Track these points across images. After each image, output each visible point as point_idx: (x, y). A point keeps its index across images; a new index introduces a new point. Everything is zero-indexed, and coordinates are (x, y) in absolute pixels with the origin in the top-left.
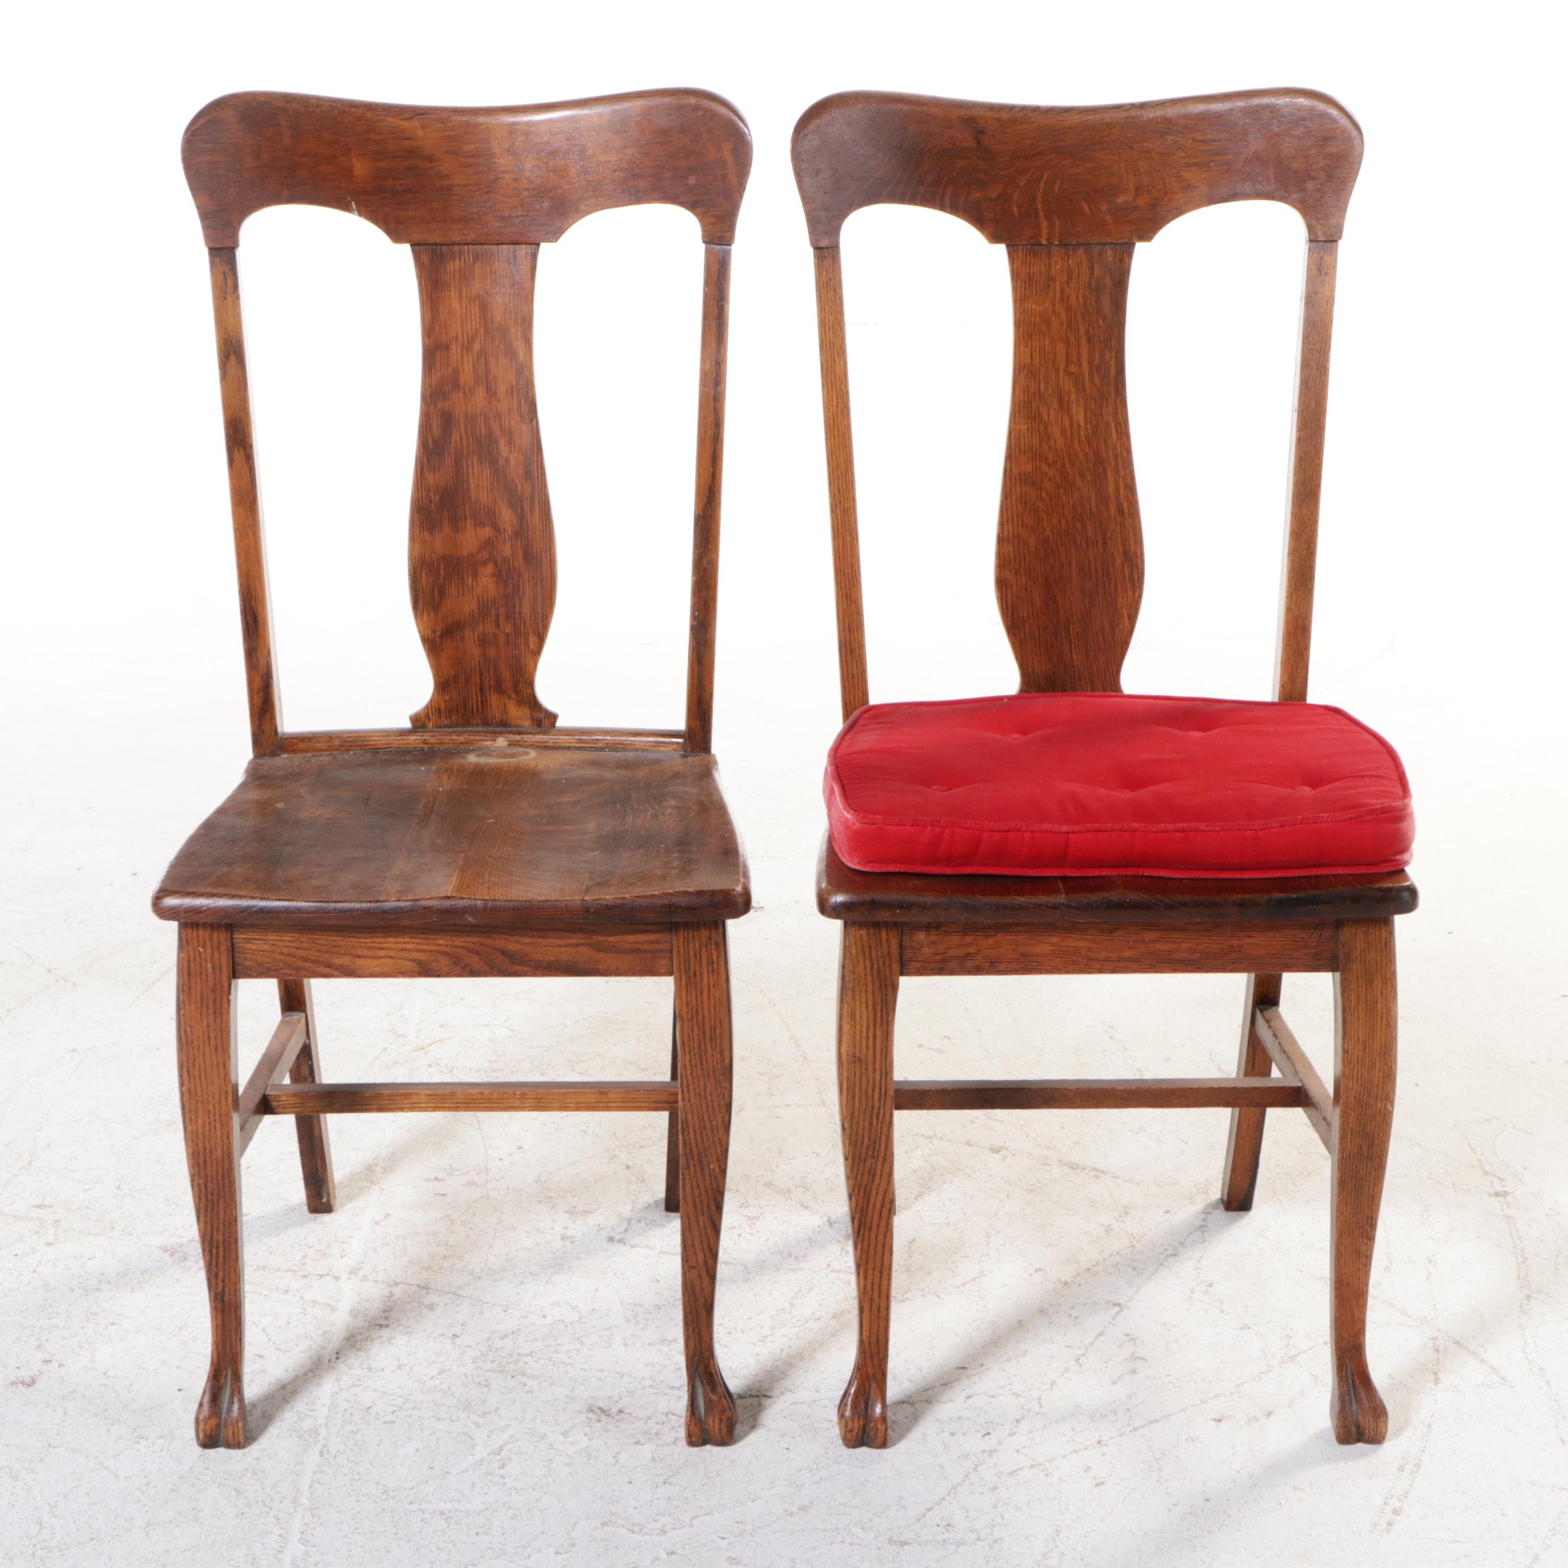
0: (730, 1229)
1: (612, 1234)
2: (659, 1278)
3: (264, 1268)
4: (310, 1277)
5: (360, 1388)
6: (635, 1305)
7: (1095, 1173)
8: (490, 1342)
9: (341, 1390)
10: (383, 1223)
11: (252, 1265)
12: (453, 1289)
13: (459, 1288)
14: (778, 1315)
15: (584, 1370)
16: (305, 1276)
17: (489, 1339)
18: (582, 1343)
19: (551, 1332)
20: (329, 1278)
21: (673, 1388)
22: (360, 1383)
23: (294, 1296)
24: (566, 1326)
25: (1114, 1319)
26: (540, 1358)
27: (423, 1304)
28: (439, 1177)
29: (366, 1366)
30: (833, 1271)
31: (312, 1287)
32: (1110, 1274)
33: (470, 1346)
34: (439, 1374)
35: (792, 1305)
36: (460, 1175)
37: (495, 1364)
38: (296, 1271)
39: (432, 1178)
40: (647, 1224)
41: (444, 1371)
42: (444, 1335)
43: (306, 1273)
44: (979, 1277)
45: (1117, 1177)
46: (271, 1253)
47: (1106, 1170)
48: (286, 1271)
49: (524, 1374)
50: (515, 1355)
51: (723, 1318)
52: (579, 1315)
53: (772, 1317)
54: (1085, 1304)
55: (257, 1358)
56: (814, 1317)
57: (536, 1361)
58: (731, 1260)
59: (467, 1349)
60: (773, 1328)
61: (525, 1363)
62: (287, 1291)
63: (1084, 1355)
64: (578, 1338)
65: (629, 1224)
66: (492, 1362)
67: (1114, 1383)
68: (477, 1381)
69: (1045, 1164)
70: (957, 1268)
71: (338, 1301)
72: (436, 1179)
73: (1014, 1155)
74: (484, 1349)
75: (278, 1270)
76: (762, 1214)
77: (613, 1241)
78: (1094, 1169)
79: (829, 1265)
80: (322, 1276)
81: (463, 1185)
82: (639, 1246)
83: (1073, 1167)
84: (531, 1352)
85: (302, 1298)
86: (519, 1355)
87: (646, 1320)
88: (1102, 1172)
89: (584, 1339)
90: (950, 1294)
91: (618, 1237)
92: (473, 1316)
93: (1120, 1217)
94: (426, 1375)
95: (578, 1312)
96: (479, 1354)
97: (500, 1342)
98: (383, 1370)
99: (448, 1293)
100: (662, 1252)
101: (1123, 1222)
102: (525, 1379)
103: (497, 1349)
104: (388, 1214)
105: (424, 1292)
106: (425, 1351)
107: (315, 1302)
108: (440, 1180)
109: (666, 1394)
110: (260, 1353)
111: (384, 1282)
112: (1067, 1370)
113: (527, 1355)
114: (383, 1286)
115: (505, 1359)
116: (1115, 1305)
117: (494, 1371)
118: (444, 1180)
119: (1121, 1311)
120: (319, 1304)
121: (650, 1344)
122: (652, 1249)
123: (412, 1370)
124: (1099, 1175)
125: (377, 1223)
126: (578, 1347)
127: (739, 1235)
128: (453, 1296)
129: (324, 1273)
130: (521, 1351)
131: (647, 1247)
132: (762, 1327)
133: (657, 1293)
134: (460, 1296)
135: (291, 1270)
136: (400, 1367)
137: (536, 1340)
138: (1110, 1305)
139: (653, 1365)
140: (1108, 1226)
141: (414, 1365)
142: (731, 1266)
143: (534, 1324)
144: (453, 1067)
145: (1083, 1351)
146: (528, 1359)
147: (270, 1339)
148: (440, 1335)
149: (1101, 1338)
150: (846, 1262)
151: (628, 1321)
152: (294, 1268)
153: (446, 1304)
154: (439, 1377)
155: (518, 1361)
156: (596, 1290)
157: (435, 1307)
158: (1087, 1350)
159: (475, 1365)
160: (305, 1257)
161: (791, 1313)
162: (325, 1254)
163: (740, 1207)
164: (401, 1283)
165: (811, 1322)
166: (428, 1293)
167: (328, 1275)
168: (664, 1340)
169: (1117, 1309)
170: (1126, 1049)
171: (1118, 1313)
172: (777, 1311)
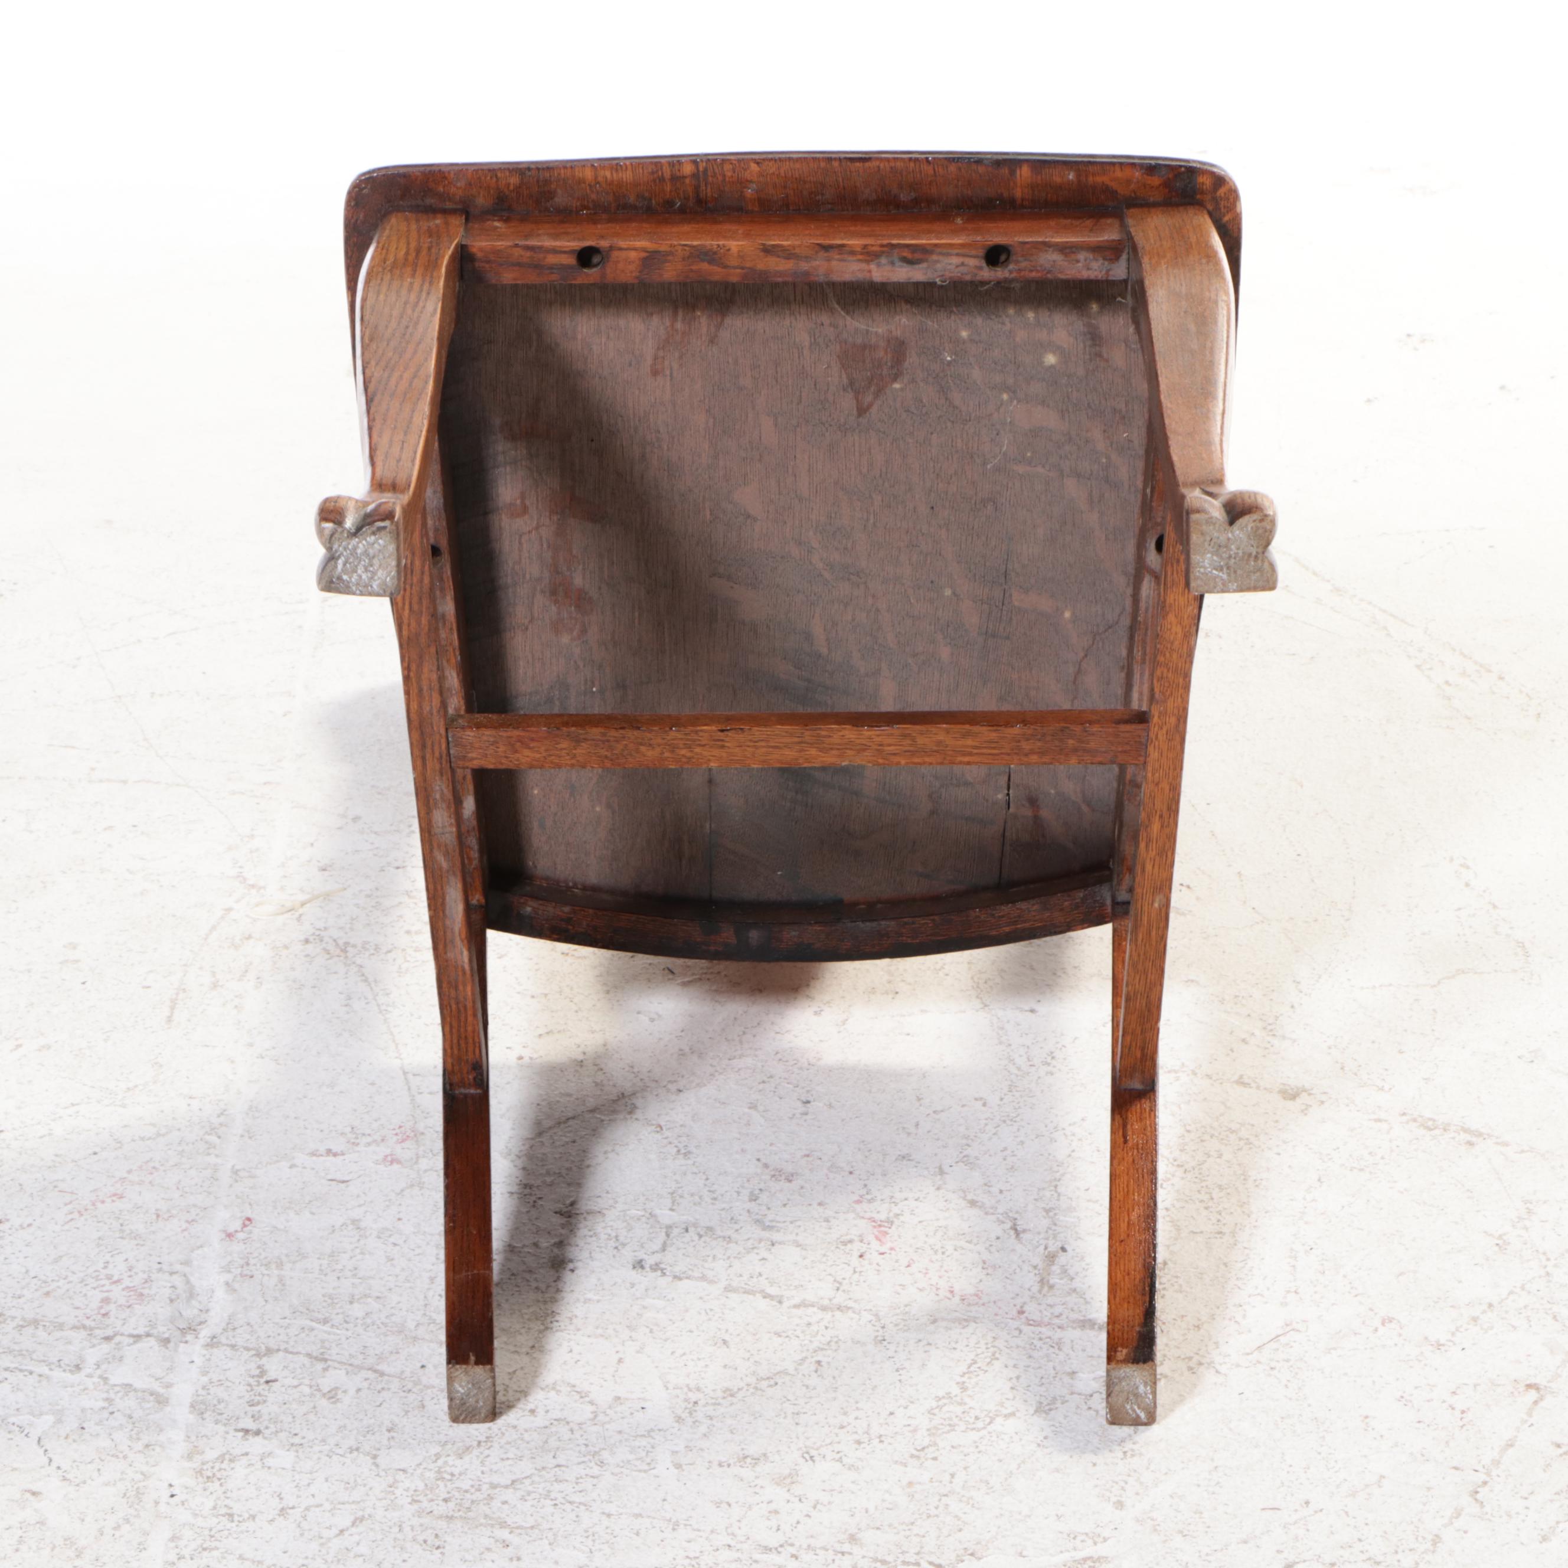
0: (845, 1243)
1: (641, 1255)
2: (727, 1337)
3: (35, 1323)
4: (118, 1339)
5: (215, 1553)
6: (690, 1390)
7: (1468, 1137)
8: (440, 1462)
9: (181, 1558)
10: (241, 1236)
11: (13, 1318)
12: (371, 1361)
13: (380, 1358)
14: (940, 1407)
15: (609, 1515)
16: (108, 1339)
17: (438, 1456)
18: (602, 1464)
19: (546, 1442)
20: (152, 1341)
21: (767, 1549)
22: (214, 1544)
23: (89, 1376)
24: (572, 1431)
25: (1530, 1414)
26: (529, 1493)
27: (319, 1390)
28: (335, 1149)
29: (224, 1511)
30: (1029, 1322)
31: (121, 1359)
32: (1514, 1327)
33: (404, 1471)
34: (353, 1524)
35: (964, 1389)
36: (369, 1144)
37: (451, 1505)
38: (91, 1329)
39: (322, 1150)
40: (700, 1236)
41: (362, 1519)
42: (357, 1449)
43: (109, 1332)
44: (1284, 1334)
45: (1506, 1144)
46: (47, 1294)
47: (1483, 1130)
48: (74, 1328)
49: (503, 1525)
50: (485, 1487)
51: (845, 1414)
52: (592, 1408)
53: (930, 1412)
54: (1475, 1386)
55: (28, 1495)
56: (1005, 1412)
57: (523, 1499)
58: (851, 1304)
59: (401, 1476)
60: (932, 1432)
61: (505, 1503)
62: (78, 1368)
63: (1485, 1483)
64: (596, 1453)
65: (668, 1235)
66: (446, 1500)
67: (1545, 1539)
68: (420, 1538)
69: (1379, 1120)
70: (1244, 1316)
71: (169, 1386)
72: (329, 1152)
73: (1322, 1102)
74: (431, 1475)
75: (61, 1327)
76: (897, 1215)
77: (642, 1267)
78: (1466, 1130)
79: (1021, 1312)
80: (137, 1338)
81: (377, 1163)
82: (688, 1278)
83: (1428, 1125)
84: (513, 1482)
85: (105, 1380)
86: (494, 1486)
87: (711, 1418)
88: (1480, 1135)
89: (605, 1455)
90: (1238, 1366)
91: (650, 1261)
92: (407, 1412)
93: (1520, 1218)
94: (330, 1528)
95: (591, 1403)
96: (421, 1486)
97: (458, 1462)
98: (253, 1517)
99: (360, 1368)
100: (728, 1289)
101: (1526, 1229)
102: (504, 1534)
103: (452, 1475)
104: (249, 1219)
105: (320, 1366)
106: (327, 1480)
107: (128, 1387)
108: (335, 1155)
109: (756, 1561)
110: (34, 1489)
111: (247, 1349)
112: (1458, 1514)
113: (506, 1487)
114: (246, 1355)
115: (468, 1495)
116: (1529, 1386)
117: (450, 1518)
118: (343, 1154)
119: (1542, 1398)
120: (135, 1390)
121: (720, 1465)
122: (711, 1282)
123: (305, 1517)
124: (1474, 1139)
125: (230, 1236)
126: (596, 1470)
127: (861, 1256)
128: (370, 1375)
129: (141, 1331)
130: (495, 1479)
131: (703, 1278)
132: (915, 1431)
133: (725, 1366)
134: (382, 1374)
135: (84, 1327)
136: (283, 1512)
137: (521, 1458)
138: (1522, 1388)
139: (729, 1505)
140: (1500, 1237)
141: (307, 1509)
142: (850, 1314)
143: (515, 1427)
144: (347, 944)
145: (1483, 1477)
146: (509, 1495)
147: (51, 1460)
148: (351, 1450)
149: (1510, 1451)
150: (1051, 1306)
151: (679, 1419)
152: (88, 1323)
153: (359, 1390)
154: (353, 1530)
155: (490, 1498)
156: (620, 1361)
157: (340, 1395)
158: (1488, 1474)
159: (416, 1506)
160: (106, 1301)
161: (962, 1403)
162: (142, 1295)
163: (858, 1202)
164: (278, 1350)
165: (999, 1420)
166: (325, 1369)
167: (148, 1335)
168: (746, 1457)
169: (1533, 1395)
170: (1495, 907)
171: (1536, 1403)
172: (938, 1399)
